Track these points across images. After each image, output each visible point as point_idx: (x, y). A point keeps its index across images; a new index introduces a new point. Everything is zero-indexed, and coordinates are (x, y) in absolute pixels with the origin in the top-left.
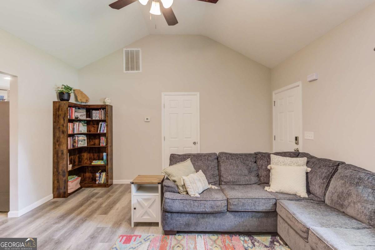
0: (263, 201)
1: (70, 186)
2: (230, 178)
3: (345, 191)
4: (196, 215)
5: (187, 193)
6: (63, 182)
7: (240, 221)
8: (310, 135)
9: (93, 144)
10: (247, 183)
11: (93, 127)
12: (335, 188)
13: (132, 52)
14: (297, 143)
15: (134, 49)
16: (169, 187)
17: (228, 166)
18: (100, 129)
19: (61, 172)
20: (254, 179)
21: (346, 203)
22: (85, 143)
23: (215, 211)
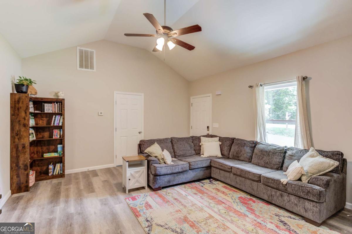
0: (206, 161)
1: (31, 180)
2: (181, 153)
3: (239, 150)
4: (173, 175)
5: (165, 163)
6: (25, 177)
7: (195, 174)
8: (216, 125)
9: (42, 137)
10: (190, 155)
11: (42, 120)
12: (234, 150)
13: (86, 52)
14: (208, 130)
15: (89, 50)
16: (154, 161)
17: (179, 145)
18: (54, 122)
19: (22, 166)
20: (194, 152)
21: (240, 155)
22: (33, 136)
23: (184, 171)
